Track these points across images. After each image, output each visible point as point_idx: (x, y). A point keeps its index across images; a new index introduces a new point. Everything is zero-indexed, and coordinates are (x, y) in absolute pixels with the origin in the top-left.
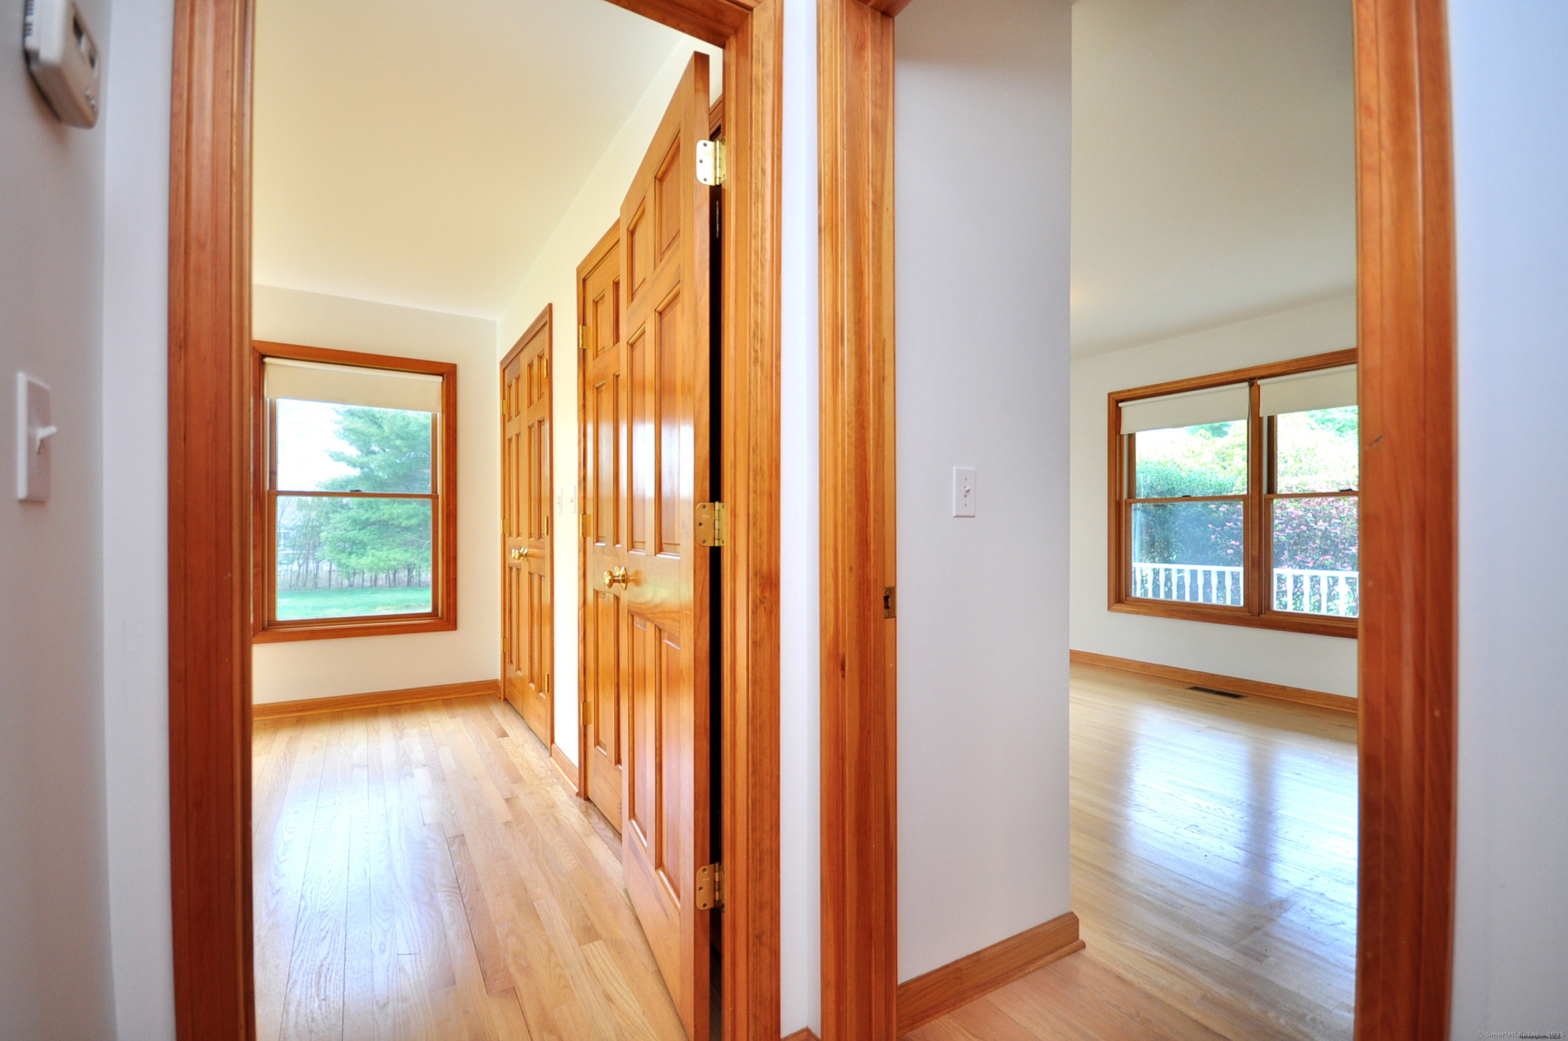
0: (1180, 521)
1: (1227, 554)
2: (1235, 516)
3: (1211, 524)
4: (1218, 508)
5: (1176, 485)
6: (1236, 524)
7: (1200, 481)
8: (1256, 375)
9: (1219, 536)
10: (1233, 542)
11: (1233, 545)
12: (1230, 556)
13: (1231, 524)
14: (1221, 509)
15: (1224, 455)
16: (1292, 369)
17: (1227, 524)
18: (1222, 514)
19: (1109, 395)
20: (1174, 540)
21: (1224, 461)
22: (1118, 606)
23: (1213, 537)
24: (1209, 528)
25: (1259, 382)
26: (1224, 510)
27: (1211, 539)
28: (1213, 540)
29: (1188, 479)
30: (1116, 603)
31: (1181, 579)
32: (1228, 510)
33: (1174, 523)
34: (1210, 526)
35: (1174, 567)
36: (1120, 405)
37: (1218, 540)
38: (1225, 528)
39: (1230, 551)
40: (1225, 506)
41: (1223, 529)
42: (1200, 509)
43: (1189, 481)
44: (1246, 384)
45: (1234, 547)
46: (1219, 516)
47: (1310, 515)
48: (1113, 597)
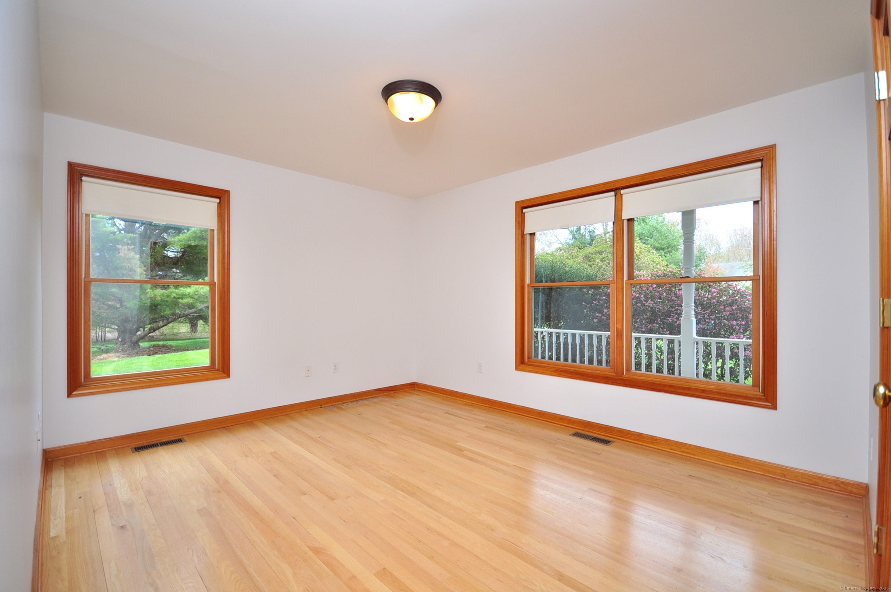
0: (565, 300)
1: (594, 322)
2: (598, 297)
3: (584, 302)
4: (588, 292)
5: (563, 275)
6: (599, 302)
7: (577, 273)
8: (620, 186)
9: (589, 310)
10: (598, 314)
11: (597, 316)
12: (595, 324)
13: (596, 302)
14: (590, 292)
15: (590, 258)
16: (647, 180)
17: (594, 302)
18: (590, 295)
19: (516, 202)
20: (562, 313)
21: (590, 262)
22: (522, 366)
23: (585, 311)
24: (583, 304)
25: (622, 191)
26: (592, 292)
27: (584, 312)
28: (585, 313)
29: (570, 272)
30: (521, 364)
31: (566, 339)
32: (594, 293)
33: (562, 301)
34: (583, 303)
35: (562, 331)
36: (524, 211)
37: (588, 312)
38: (592, 304)
39: (596, 320)
40: (593, 290)
41: (591, 305)
42: (578, 292)
43: (571, 274)
44: (613, 193)
45: (598, 318)
46: (589, 296)
47: (642, 296)
48: (519, 359)
